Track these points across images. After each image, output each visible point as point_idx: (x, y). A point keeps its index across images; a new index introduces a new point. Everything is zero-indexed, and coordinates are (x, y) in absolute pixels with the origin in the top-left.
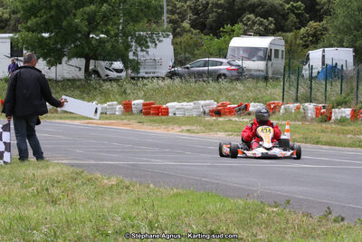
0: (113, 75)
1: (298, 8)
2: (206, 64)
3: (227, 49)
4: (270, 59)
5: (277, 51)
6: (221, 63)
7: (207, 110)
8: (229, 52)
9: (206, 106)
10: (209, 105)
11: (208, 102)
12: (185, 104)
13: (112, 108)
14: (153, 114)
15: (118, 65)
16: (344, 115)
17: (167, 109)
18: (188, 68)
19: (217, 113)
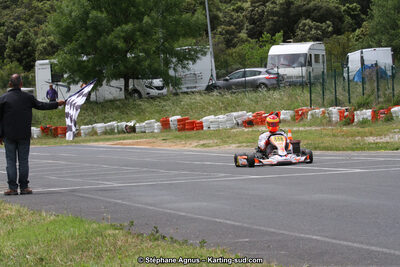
0: (154, 92)
1: (354, 10)
2: (244, 75)
3: (266, 57)
4: (310, 64)
5: (317, 56)
6: (260, 73)
7: (240, 122)
8: (269, 61)
9: (239, 117)
10: (242, 116)
11: (240, 113)
12: (222, 117)
13: (151, 126)
14: (188, 129)
15: (157, 82)
16: (365, 116)
17: (201, 123)
18: (227, 80)
19: (249, 123)
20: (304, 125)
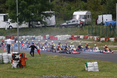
0: (37, 26)
4: (86, 18)
9: (68, 37)
12: (62, 36)
13: (40, 37)
16: (103, 40)
17: (57, 38)
19: (71, 39)
20: (87, 41)
